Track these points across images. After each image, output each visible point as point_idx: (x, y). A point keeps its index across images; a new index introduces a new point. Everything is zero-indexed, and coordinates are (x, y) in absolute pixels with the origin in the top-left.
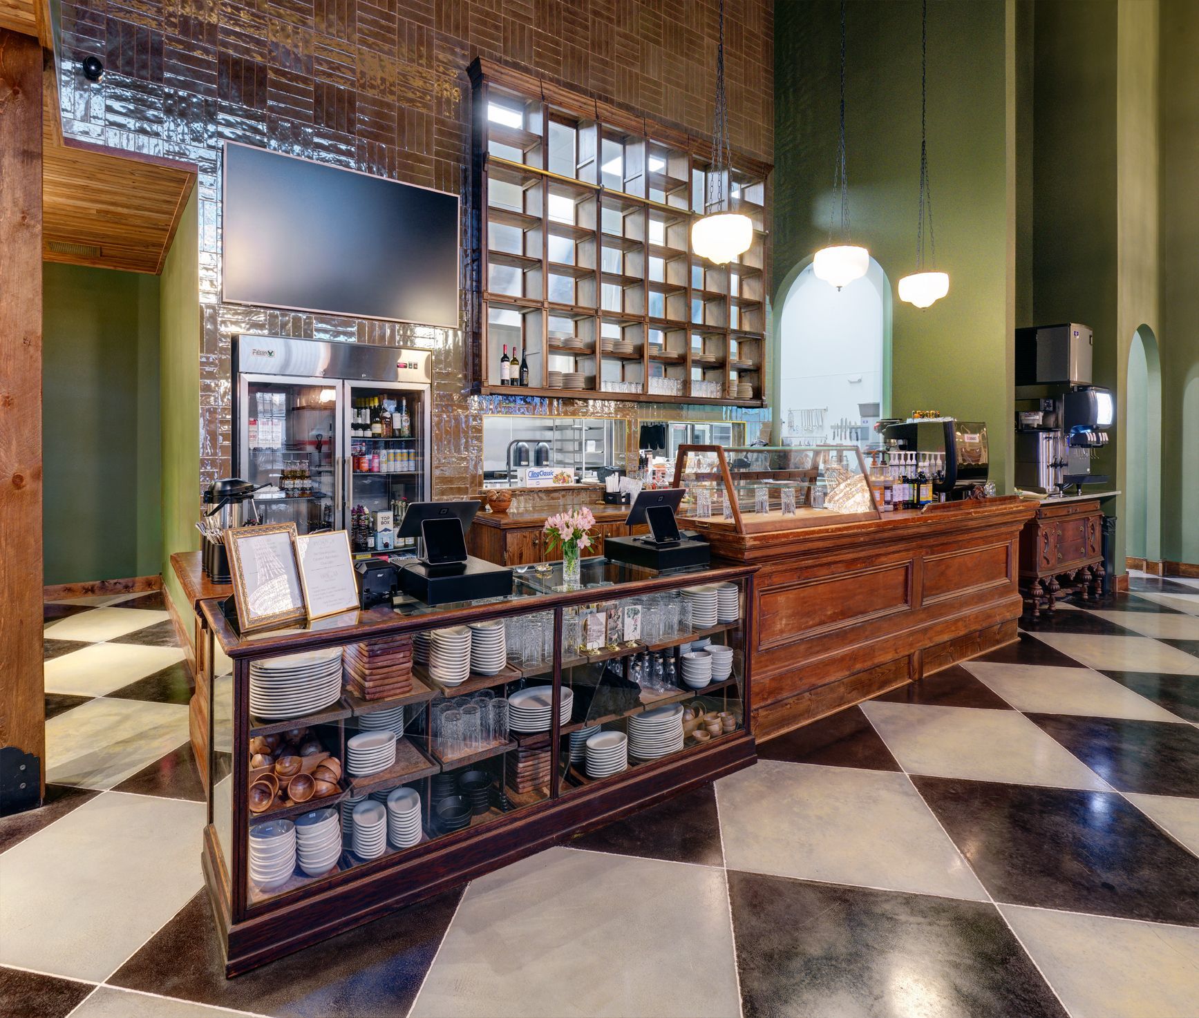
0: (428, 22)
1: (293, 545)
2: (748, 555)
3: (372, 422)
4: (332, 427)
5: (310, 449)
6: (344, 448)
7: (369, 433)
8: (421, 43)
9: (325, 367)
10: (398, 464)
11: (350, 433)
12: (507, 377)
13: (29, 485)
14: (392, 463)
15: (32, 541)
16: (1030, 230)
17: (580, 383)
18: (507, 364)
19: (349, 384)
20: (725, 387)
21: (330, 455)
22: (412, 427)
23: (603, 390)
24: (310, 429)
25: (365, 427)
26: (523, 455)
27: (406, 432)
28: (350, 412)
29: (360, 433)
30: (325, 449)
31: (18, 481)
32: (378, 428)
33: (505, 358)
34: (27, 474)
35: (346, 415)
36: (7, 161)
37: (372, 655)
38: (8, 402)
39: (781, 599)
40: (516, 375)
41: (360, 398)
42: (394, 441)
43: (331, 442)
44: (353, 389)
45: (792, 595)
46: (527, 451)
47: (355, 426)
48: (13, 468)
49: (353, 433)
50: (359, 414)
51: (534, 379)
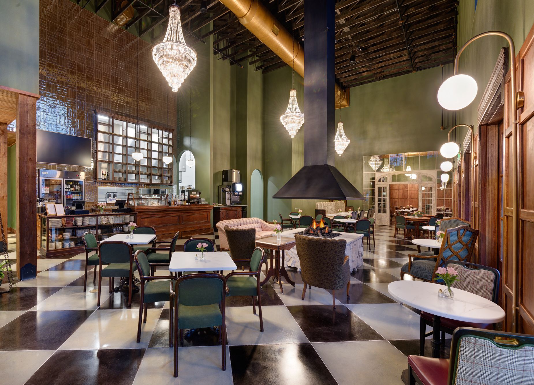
0: (84, 101)
1: (55, 206)
2: (136, 211)
3: (70, 187)
4: (61, 189)
5: (55, 193)
6: (63, 194)
7: (70, 190)
8: (82, 106)
9: (59, 175)
10: (77, 197)
11: (65, 190)
12: (103, 178)
13: (5, 198)
14: (75, 197)
15: (6, 207)
16: (235, 146)
17: (123, 180)
18: (103, 175)
19: (65, 180)
20: (162, 181)
21: (60, 195)
22: (80, 189)
23: (128, 181)
24: (55, 189)
25: (69, 189)
26: (110, 196)
27: (79, 190)
28: (65, 185)
29: (68, 190)
30: (59, 193)
31: (3, 197)
32: (72, 189)
33: (103, 174)
34: (5, 196)
35: (64, 185)
36: (2, 144)
37: (67, 221)
38: (2, 184)
39: (146, 220)
40: (106, 178)
41: (67, 182)
42: (76, 192)
43: (61, 192)
44: (66, 181)
45: (149, 219)
46: (111, 195)
47: (66, 189)
48: (3, 195)
49: (66, 190)
50: (67, 186)
51: (111, 179)
